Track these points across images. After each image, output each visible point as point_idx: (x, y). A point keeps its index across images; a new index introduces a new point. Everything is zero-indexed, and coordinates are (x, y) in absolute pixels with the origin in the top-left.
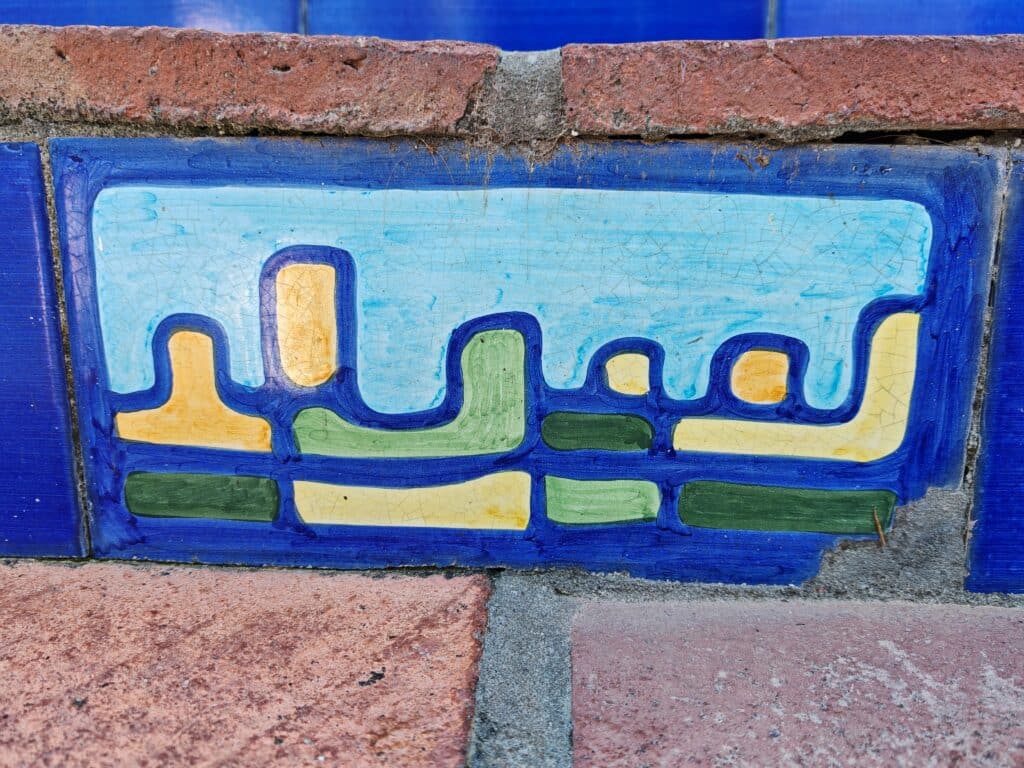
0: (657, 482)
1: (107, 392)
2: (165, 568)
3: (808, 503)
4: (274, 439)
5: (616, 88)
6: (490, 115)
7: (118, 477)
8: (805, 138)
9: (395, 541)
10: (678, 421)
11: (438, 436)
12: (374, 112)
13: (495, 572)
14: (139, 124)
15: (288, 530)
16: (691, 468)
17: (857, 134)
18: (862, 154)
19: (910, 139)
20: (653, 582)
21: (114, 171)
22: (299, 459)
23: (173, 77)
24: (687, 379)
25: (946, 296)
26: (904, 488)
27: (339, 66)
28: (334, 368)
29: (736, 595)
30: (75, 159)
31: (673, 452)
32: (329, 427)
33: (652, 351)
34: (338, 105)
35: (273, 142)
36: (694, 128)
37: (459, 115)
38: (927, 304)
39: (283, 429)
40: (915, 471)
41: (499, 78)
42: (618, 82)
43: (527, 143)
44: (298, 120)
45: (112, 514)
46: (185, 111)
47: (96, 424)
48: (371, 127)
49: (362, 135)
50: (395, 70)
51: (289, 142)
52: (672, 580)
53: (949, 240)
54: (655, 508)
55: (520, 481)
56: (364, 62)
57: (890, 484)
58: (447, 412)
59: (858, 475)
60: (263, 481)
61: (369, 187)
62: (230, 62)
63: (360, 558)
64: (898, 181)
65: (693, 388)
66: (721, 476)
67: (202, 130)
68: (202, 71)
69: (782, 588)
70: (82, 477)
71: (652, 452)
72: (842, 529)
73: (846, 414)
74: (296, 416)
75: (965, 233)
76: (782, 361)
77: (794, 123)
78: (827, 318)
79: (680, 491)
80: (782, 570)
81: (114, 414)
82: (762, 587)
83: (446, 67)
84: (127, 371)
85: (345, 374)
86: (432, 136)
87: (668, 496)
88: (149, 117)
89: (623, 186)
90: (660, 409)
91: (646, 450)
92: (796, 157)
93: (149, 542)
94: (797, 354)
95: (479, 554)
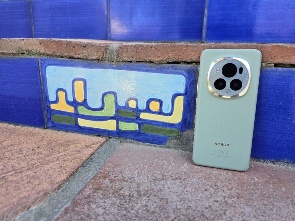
0: (138, 124)
1: (49, 101)
2: (58, 131)
3: (164, 130)
4: (75, 111)
5: (127, 53)
6: (107, 57)
7: (51, 116)
8: (160, 63)
9: (94, 130)
10: (141, 113)
11: (101, 112)
12: (88, 56)
13: (111, 137)
14: (52, 55)
15: (77, 126)
16: (143, 122)
17: (170, 62)
18: (172, 66)
19: (182, 63)
20: (137, 142)
21: (49, 63)
22: (78, 114)
23: (57, 48)
24: (142, 106)
25: (188, 94)
26: (182, 129)
27: (82, 47)
28: (83, 99)
29: (152, 146)
30: (43, 61)
31: (140, 119)
32: (83, 109)
33: (136, 100)
34: (82, 54)
35: (73, 59)
36: (141, 60)
37: (102, 57)
38: (185, 95)
39: (76, 109)
40: (184, 126)
41: (108, 50)
42: (127, 52)
43: (113, 62)
44: (76, 56)
45: (50, 121)
46: (59, 54)
47: (47, 106)
48: (88, 58)
49: (86, 59)
50: (91, 48)
51: (75, 59)
52: (141, 142)
53: (189, 83)
54: (137, 128)
55: (114, 122)
56: (87, 46)
57: (179, 128)
58: (102, 109)
59: (173, 126)
60: (73, 118)
61: (88, 68)
62: (65, 46)
63: (89, 133)
64: (179, 71)
65: (143, 107)
66: (148, 123)
67: (62, 57)
68: (61, 47)
69: (160, 145)
70: (45, 115)
71: (137, 118)
72: (170, 136)
73: (170, 114)
74: (78, 107)
75: (192, 81)
76: (158, 103)
77: (158, 60)
78: (166, 96)
79: (141, 126)
80: (160, 142)
81: (50, 104)
82: (156, 145)
83: (99, 48)
84: (52, 97)
85: (85, 100)
86: (98, 60)
87: (140, 126)
88: (54, 55)
89: (130, 70)
90: (138, 111)
91: (136, 118)
92: (160, 66)
93: (56, 127)
94: (161, 103)
95: (108, 134)
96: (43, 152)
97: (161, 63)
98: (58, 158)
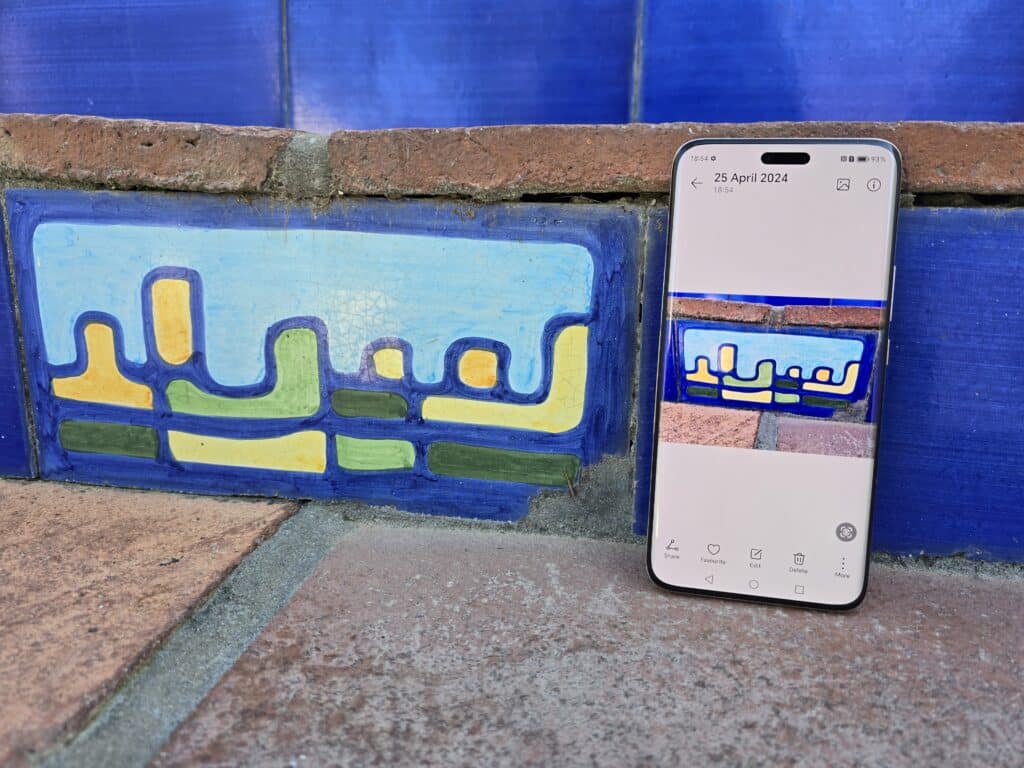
0: (413, 442)
1: (46, 364)
2: (84, 488)
3: (517, 461)
4: (154, 401)
5: (365, 161)
6: (283, 179)
7: (54, 424)
8: (495, 198)
9: (236, 476)
10: (425, 398)
11: (261, 403)
12: (208, 176)
13: (305, 502)
14: (58, 180)
15: (166, 465)
16: (434, 432)
17: (532, 195)
18: (540, 210)
19: (576, 199)
20: (412, 514)
21: (45, 212)
22: (171, 415)
23: (78, 150)
24: (430, 370)
25: (605, 315)
26: (585, 454)
27: (182, 144)
28: (190, 352)
29: (470, 526)
30: (21, 203)
31: (422, 421)
32: (190, 394)
33: (405, 347)
34: (184, 171)
35: (146, 195)
36: (419, 191)
37: (262, 179)
38: (592, 320)
39: (160, 395)
40: (592, 441)
41: (288, 153)
42: (365, 158)
43: (311, 199)
44: (159, 180)
45: (52, 449)
46: (86, 172)
47: (40, 385)
48: (206, 186)
49: (200, 191)
50: (219, 147)
51: (157, 196)
52: (426, 513)
53: (606, 273)
54: (412, 460)
55: (318, 437)
56: (199, 141)
57: (575, 450)
58: (265, 388)
59: (551, 442)
60: (149, 430)
61: (209, 227)
62: (113, 140)
63: (214, 487)
64: (566, 230)
65: (433, 375)
66: (455, 438)
67: (101, 186)
68: (96, 145)
69: (503, 523)
70: (32, 422)
71: (408, 420)
72: (542, 482)
73: (540, 398)
74: (167, 385)
75: (618, 268)
76: (492, 358)
77: (486, 188)
78: (522, 329)
79: (428, 448)
80: (502, 510)
81: (51, 380)
82: (488, 522)
83: (251, 145)
84: (58, 349)
85: (198, 357)
86: (246, 193)
87: (420, 451)
88: (65, 176)
89: (377, 230)
90: (412, 390)
91: (404, 419)
92: (494, 211)
93: (76, 470)
94: (502, 353)
95: (293, 489)
96: (16, 574)
97: (498, 199)
98: (82, 595)
